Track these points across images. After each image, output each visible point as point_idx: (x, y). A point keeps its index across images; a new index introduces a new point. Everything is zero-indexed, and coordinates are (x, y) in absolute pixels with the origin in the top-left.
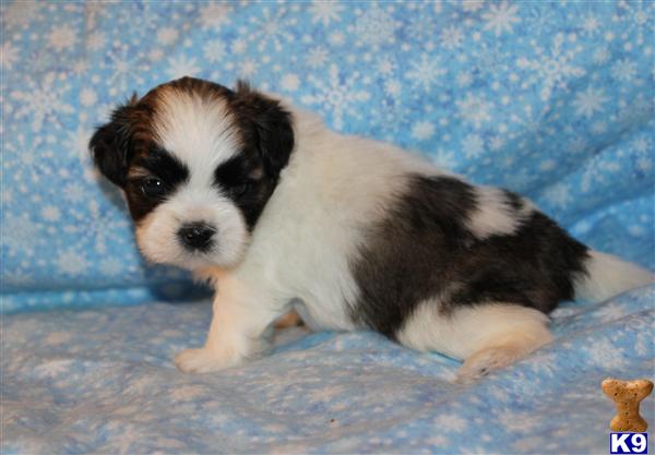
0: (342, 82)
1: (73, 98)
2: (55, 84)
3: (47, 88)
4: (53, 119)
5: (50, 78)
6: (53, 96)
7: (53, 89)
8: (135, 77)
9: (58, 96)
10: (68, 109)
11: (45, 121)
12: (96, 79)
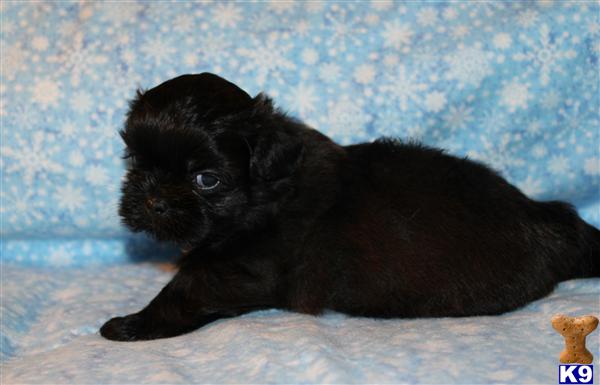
0: (552, 41)
1: (295, 56)
2: (279, 43)
3: (271, 46)
4: (276, 74)
5: (273, 37)
6: (277, 53)
7: (277, 48)
8: (353, 38)
9: (282, 53)
10: (290, 66)
11: (269, 77)
12: (317, 40)
